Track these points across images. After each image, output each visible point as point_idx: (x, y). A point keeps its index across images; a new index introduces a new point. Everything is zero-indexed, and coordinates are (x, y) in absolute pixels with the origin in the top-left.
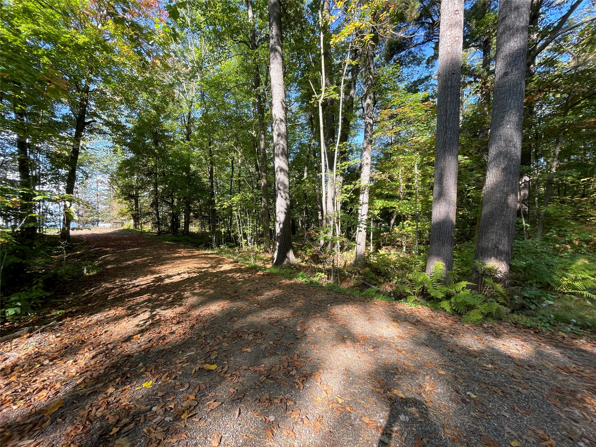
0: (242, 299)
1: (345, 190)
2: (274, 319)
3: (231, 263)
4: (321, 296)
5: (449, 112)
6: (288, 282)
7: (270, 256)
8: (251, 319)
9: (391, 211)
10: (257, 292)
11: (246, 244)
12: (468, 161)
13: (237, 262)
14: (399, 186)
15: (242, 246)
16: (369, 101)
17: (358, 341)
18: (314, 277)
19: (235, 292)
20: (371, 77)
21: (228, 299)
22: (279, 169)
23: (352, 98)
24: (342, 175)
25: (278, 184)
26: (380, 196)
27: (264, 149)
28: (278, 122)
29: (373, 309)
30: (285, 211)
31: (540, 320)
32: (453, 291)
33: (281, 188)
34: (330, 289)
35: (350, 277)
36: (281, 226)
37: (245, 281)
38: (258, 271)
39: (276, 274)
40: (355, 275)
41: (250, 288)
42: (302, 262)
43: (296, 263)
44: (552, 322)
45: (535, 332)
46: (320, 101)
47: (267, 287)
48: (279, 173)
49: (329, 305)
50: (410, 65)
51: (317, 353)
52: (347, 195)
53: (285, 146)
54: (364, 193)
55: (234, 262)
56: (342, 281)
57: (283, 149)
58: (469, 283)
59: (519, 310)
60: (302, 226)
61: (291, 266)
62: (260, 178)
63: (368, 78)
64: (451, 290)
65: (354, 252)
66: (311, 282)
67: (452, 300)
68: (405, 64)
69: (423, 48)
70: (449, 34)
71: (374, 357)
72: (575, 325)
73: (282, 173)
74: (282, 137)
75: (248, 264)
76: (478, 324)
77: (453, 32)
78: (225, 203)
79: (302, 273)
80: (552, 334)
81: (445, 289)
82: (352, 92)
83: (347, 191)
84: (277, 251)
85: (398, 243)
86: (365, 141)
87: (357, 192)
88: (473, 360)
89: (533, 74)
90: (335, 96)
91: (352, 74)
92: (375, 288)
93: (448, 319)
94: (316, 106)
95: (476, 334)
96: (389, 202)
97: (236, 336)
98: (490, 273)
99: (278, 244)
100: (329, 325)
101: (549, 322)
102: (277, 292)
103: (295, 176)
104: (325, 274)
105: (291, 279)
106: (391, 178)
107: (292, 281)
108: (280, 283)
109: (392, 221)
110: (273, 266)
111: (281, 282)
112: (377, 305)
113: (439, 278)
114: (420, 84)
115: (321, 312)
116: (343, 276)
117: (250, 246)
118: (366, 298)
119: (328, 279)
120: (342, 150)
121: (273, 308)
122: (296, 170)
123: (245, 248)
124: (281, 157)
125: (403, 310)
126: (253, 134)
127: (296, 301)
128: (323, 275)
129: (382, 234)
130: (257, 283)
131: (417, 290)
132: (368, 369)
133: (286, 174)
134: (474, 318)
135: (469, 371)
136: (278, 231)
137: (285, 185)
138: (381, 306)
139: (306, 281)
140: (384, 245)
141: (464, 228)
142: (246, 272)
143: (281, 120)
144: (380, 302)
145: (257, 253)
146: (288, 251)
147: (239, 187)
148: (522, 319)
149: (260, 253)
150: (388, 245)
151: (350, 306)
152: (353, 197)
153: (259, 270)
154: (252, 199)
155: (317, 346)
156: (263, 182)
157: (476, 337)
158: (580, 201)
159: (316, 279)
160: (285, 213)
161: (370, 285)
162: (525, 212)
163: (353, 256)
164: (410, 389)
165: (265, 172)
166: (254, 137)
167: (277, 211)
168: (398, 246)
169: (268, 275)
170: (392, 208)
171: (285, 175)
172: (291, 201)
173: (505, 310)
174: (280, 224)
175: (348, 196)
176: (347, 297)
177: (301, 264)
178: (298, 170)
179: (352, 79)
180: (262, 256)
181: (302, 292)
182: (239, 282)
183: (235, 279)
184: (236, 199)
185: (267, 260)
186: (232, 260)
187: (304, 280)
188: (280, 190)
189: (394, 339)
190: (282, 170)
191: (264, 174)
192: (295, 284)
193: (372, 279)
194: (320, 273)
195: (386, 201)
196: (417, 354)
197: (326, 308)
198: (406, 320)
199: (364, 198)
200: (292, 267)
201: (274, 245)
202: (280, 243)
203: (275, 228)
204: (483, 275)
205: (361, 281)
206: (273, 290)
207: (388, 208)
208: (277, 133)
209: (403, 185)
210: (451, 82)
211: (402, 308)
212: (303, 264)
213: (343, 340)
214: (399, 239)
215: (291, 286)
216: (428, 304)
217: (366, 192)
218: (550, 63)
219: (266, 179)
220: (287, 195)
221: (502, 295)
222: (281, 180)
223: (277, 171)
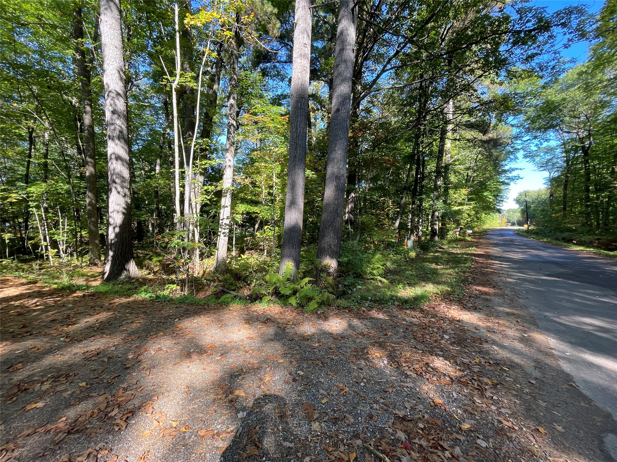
0: (38, 335)
1: (205, 190)
2: (94, 352)
3: (23, 284)
4: (170, 311)
5: (299, 131)
6: (124, 300)
7: (100, 270)
8: (49, 360)
9: (254, 216)
10: (68, 320)
11: (58, 255)
12: (315, 176)
13: (35, 282)
14: (261, 193)
15: (48, 259)
16: (232, 101)
17: (206, 352)
18: (164, 290)
19: (24, 327)
20: (235, 77)
21: (6, 340)
22: (113, 156)
23: (215, 93)
24: (201, 174)
25: (112, 175)
26: (244, 201)
27: (91, 127)
28: (112, 95)
29: (227, 316)
30: (124, 211)
31: (353, 301)
32: (299, 287)
33: (117, 181)
34: (182, 301)
35: (209, 285)
36: (117, 230)
37: (47, 308)
38: (75, 292)
39: (106, 292)
40: (214, 283)
41: (55, 318)
42: (149, 274)
43: (140, 276)
44: (359, 301)
45: (349, 311)
46: (174, 86)
47: (86, 312)
48: (114, 161)
49: (177, 320)
50: (275, 78)
51: (152, 379)
52: (207, 197)
53: (124, 127)
54: (226, 196)
55: (29, 283)
56: (198, 291)
57: (121, 132)
58: (311, 279)
59: (342, 295)
60: (153, 230)
61: (130, 280)
62: (84, 164)
63: (232, 77)
64: (296, 286)
65: (216, 258)
66: (158, 297)
67: (297, 295)
68: (271, 76)
69: (286, 67)
70: (299, 61)
71: (220, 365)
72: (371, 301)
73: (119, 162)
74: (119, 116)
75: (56, 283)
76: (314, 312)
77: (302, 61)
78: (13, 195)
79: (145, 287)
80: (358, 310)
81: (293, 286)
82: (215, 87)
83: (207, 192)
84: (110, 263)
85: (261, 248)
86: (228, 142)
87: (219, 194)
88: (306, 343)
89: (358, 116)
90: (192, 84)
91: (216, 67)
92: (234, 293)
93: (293, 312)
94: (168, 89)
95: (311, 321)
96: (252, 207)
97: (16, 391)
98: (325, 269)
99: (111, 253)
100: (174, 342)
101: (357, 302)
102: (103, 316)
103: (144, 169)
104: (178, 285)
105: (129, 296)
106: (253, 184)
107: (131, 299)
108: (111, 304)
109: (257, 226)
110: (102, 283)
111: (112, 302)
112: (232, 310)
113: (288, 276)
114: (283, 99)
115: (166, 329)
116: (201, 285)
117: (65, 258)
118: (221, 306)
119: (182, 291)
120: (202, 147)
121: (93, 338)
122: (146, 161)
123: (53, 261)
124: (117, 141)
125: (256, 311)
126: (74, 101)
127: (132, 322)
128: (174, 287)
129: (245, 239)
130: (70, 309)
131: (271, 290)
132: (212, 379)
133: (125, 164)
134: (312, 308)
135: (301, 353)
136: (112, 236)
137: (123, 177)
138: (235, 311)
139: (150, 297)
140: (247, 250)
141: (313, 233)
142: (50, 295)
143: (118, 94)
144: (236, 307)
145: (76, 267)
146: (127, 261)
147: (46, 173)
148: (342, 302)
149: (81, 267)
150: (251, 249)
151: (202, 317)
152: (215, 199)
153: (77, 290)
154: (68, 192)
155: (154, 371)
156: (89, 171)
157: (311, 324)
158: (380, 214)
159: (166, 292)
160: (123, 213)
161: (228, 291)
162: (351, 221)
163: (214, 263)
164: (251, 385)
165: (92, 157)
166: (74, 106)
167: (110, 210)
168: (261, 250)
169: (93, 295)
170: (254, 213)
171: (123, 165)
172: (133, 199)
173: (332, 296)
174: (114, 228)
175: (209, 198)
176: (201, 307)
177: (147, 276)
178: (148, 162)
179: (216, 72)
180: (86, 270)
181: (143, 310)
182: (35, 311)
183: (28, 307)
184: (35, 190)
185: (93, 276)
186: (24, 281)
187: (149, 295)
188: (115, 183)
189: (243, 341)
190: (118, 158)
191: (89, 159)
192: (135, 302)
193: (232, 284)
194: (171, 285)
195: (249, 206)
196: (262, 350)
197: (173, 324)
198: (257, 320)
199: (226, 201)
200: (133, 281)
201: (107, 255)
202: (114, 252)
203: (107, 232)
204: (320, 271)
205: (220, 288)
206: (98, 314)
207: (251, 213)
208: (111, 109)
209: (265, 192)
210: (301, 104)
211: (255, 309)
212: (151, 276)
213: (188, 355)
214: (261, 243)
215: (128, 306)
216: (279, 302)
217: (229, 196)
218: (368, 111)
219: (94, 167)
220: (127, 191)
221: (331, 285)
222: (117, 171)
223: (111, 159)
